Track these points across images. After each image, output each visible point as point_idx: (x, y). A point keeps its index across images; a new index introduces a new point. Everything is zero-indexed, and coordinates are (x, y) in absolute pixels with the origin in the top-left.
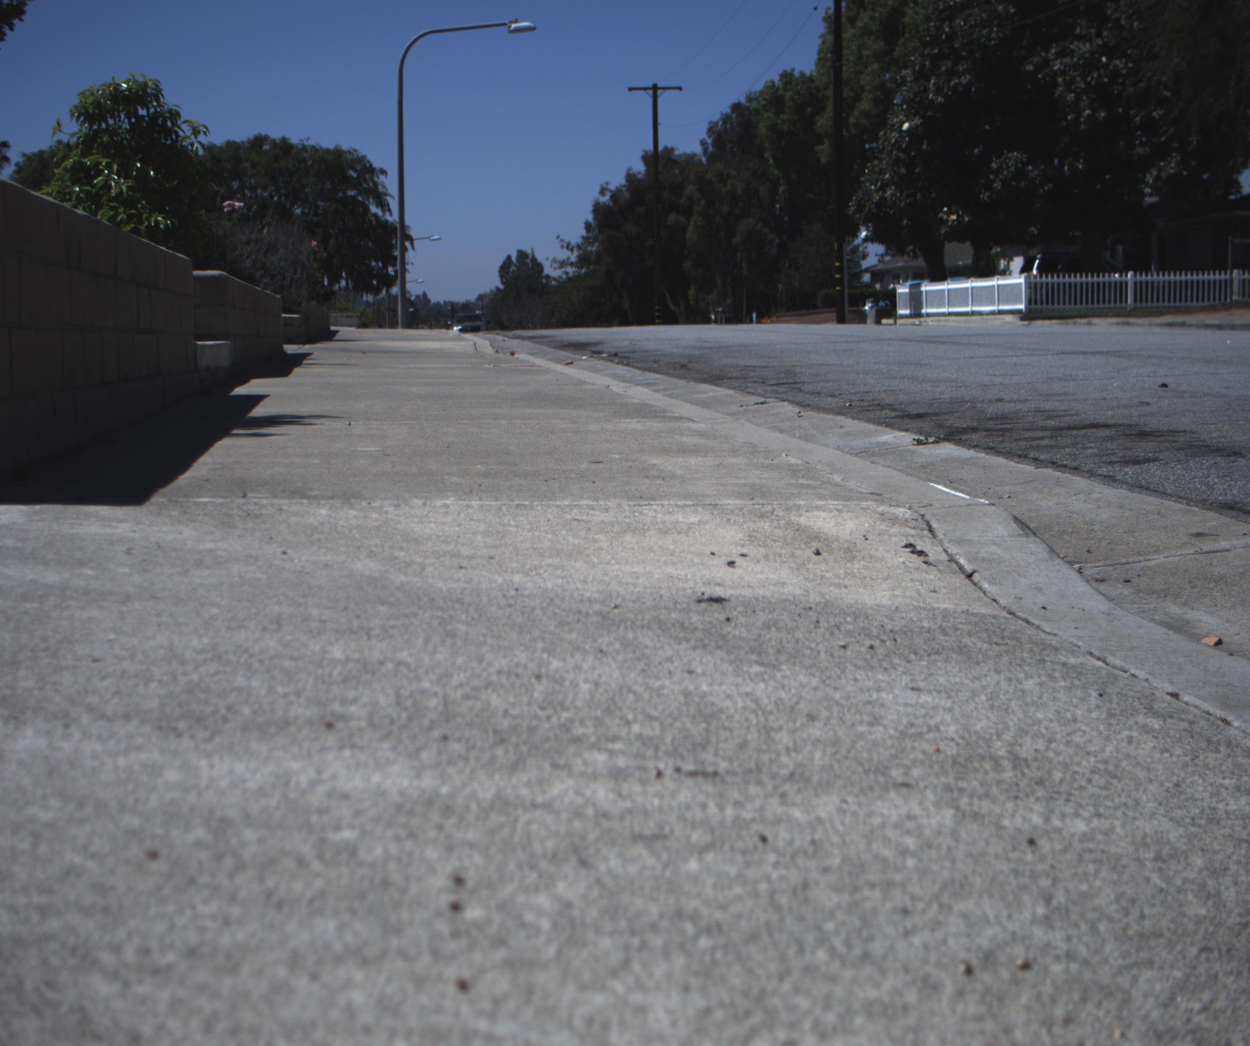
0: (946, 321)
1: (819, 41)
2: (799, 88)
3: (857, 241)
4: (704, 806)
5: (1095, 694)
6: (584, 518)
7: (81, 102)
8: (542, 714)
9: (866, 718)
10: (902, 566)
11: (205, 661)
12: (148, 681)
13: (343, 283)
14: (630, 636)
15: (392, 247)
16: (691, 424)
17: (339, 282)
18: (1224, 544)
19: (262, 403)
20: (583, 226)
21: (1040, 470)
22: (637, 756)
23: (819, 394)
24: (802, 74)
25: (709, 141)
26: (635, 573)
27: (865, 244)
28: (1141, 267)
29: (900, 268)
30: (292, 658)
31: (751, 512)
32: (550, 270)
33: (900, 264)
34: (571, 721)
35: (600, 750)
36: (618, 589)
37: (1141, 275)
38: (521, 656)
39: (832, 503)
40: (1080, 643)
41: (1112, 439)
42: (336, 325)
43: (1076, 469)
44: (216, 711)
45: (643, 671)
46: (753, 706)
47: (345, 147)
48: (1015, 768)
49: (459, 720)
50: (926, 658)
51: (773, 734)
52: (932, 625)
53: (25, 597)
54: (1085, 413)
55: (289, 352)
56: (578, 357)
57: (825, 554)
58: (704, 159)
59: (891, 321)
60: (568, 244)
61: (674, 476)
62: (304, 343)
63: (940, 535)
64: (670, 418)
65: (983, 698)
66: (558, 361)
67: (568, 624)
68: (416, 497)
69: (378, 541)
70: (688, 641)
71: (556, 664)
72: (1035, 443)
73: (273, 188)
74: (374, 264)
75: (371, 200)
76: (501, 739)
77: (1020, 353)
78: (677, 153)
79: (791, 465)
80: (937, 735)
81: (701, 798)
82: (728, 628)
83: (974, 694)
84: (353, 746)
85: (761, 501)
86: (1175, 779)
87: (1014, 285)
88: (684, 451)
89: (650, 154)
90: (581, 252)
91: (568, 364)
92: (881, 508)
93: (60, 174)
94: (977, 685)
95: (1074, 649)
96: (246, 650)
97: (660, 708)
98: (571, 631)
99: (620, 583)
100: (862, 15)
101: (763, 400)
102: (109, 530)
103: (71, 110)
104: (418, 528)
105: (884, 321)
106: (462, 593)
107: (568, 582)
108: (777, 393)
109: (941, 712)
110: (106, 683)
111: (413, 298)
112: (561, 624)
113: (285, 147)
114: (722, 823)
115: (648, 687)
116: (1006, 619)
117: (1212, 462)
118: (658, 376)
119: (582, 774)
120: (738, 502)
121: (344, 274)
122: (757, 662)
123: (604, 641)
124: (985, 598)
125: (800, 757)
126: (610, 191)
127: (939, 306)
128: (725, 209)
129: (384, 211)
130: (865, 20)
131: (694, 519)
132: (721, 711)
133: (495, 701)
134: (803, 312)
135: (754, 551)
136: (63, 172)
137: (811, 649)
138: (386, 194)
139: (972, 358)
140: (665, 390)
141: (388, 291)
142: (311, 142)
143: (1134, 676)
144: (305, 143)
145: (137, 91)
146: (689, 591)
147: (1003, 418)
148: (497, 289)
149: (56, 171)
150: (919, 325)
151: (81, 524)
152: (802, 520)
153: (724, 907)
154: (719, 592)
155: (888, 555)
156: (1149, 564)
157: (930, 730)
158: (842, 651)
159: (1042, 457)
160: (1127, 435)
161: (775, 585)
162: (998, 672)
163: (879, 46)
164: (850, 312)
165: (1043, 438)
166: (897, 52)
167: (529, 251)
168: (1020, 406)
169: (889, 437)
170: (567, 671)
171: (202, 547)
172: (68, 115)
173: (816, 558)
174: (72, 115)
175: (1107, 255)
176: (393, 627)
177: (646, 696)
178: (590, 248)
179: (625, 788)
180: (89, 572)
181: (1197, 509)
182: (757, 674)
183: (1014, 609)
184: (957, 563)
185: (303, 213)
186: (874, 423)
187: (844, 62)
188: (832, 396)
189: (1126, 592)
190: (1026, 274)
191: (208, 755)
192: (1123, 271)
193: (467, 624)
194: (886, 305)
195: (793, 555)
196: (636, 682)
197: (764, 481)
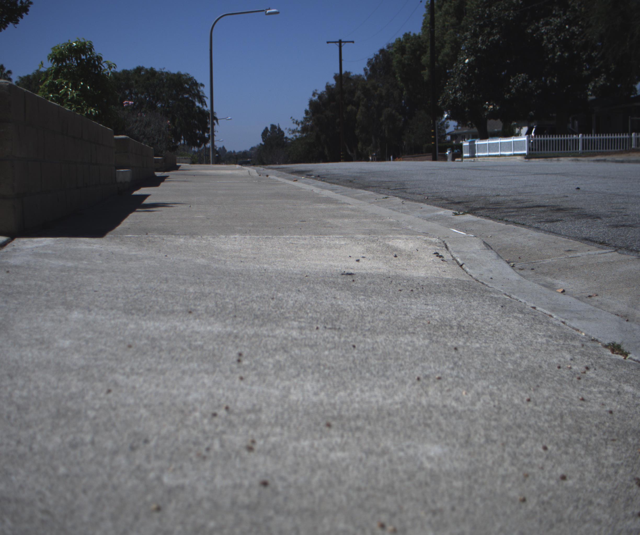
0: (488, 159)
1: (424, 18)
2: (413, 41)
3: (443, 120)
4: (333, 338)
5: (500, 306)
6: (295, 242)
7: (53, 52)
8: (273, 310)
9: (403, 313)
10: (432, 262)
11: (139, 292)
12: (117, 298)
13: (182, 142)
14: (312, 286)
15: (207, 123)
16: (349, 206)
17: (180, 141)
18: (578, 254)
19: (148, 198)
20: (304, 112)
21: (508, 225)
22: (309, 323)
23: (414, 193)
24: (414, 34)
25: (368, 68)
26: (316, 264)
27: (447, 121)
28: (586, 131)
29: (465, 133)
30: (173, 291)
31: (368, 240)
32: (288, 135)
33: (465, 131)
34: (285, 312)
35: (295, 321)
36: (308, 270)
37: (586, 136)
38: (266, 292)
39: (404, 236)
40: (502, 291)
41: (544, 212)
42: (179, 163)
43: (523, 224)
44: (145, 308)
45: (315, 297)
46: (358, 309)
47: (183, 72)
48: (458, 328)
49: (240, 311)
50: (434, 294)
51: (365, 317)
52: (440, 283)
53: (62, 271)
54: (536, 201)
55: (157, 175)
56: (300, 177)
57: (399, 257)
58: (365, 78)
59: (460, 159)
60: (297, 121)
61: (337, 227)
62: (164, 171)
63: (450, 249)
64: (339, 203)
65: (454, 307)
66: (290, 179)
67: (286, 282)
68: (222, 234)
69: (206, 252)
70: (335, 288)
71: (280, 295)
72: (508, 214)
73: (146, 94)
74: (197, 132)
75: (196, 100)
76: (257, 317)
77: (516, 174)
78: (352, 74)
79: (391, 222)
80: (431, 319)
81: (333, 335)
82: (353, 284)
83: (450, 306)
84: (200, 319)
85: (373, 236)
86: (521, 332)
87: (522, 141)
88: (343, 216)
89: (338, 75)
90: (303, 125)
91: (295, 181)
92: (426, 238)
93: (43, 88)
94: (452, 303)
95: (498, 292)
96: (155, 289)
97: (321, 309)
98: (287, 284)
99: (309, 268)
100: (445, 5)
101: (386, 196)
102: (90, 247)
103: (48, 56)
104: (223, 246)
105: (456, 160)
106: (242, 271)
107: (287, 268)
108: (394, 193)
109: (435, 311)
110: (101, 298)
111: (217, 149)
112: (283, 282)
113: (152, 73)
114: (339, 342)
115: (317, 302)
116: (474, 282)
117: (585, 221)
118: (338, 186)
119: (288, 328)
120: (363, 236)
121: (182, 137)
122: (363, 295)
123: (300, 288)
124: (466, 275)
125: (374, 324)
126: (318, 94)
127: (484, 152)
128: (376, 103)
129: (202, 105)
130: (446, 7)
131: (343, 243)
132: (345, 310)
133: (255, 306)
134: (416, 155)
135: (368, 255)
136: (44, 87)
137: (386, 291)
138: (204, 96)
139: (492, 176)
140: (342, 192)
141: (205, 145)
142: (165, 70)
143: (520, 301)
144: (163, 70)
145: (81, 47)
146: (339, 271)
147: (498, 203)
148: (261, 144)
149: (41, 87)
150: (473, 161)
151: (78, 245)
152: (390, 243)
153: (335, 363)
154: (351, 271)
155: (426, 257)
156: (544, 262)
157: (428, 317)
158: (399, 292)
159: (510, 220)
160: (551, 210)
161: (376, 269)
162: (462, 299)
163: (453, 20)
164: (439, 155)
165: (513, 212)
166: (463, 23)
167: (277, 125)
168: (507, 198)
169: (442, 212)
170: (284, 297)
171: (131, 253)
172: (47, 59)
173: (395, 258)
174: (49, 59)
175: (570, 126)
176: (213, 282)
177: (316, 305)
178: (308, 123)
179: (304, 332)
180: (86, 262)
181: (572, 240)
182: (362, 299)
183: (478, 279)
184: (456, 261)
185: (161, 106)
186: (437, 206)
187: (436, 28)
188: (420, 194)
189: (531, 273)
190: (527, 136)
191: (145, 320)
192: (577, 134)
193: (244, 281)
194: (458, 151)
195: (385, 257)
196: (312, 301)
197: (376, 228)
